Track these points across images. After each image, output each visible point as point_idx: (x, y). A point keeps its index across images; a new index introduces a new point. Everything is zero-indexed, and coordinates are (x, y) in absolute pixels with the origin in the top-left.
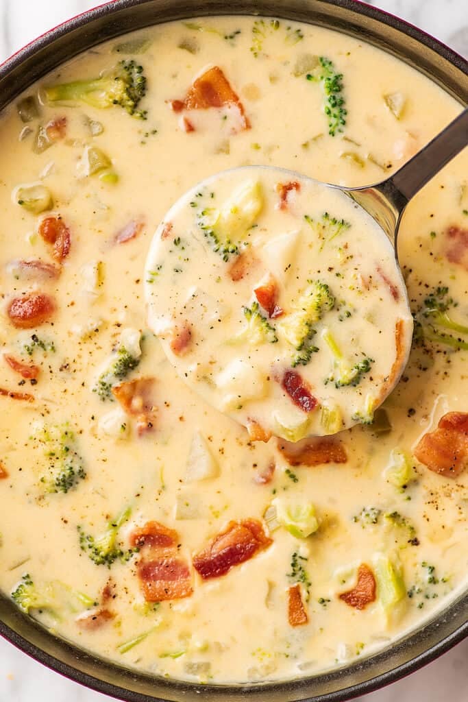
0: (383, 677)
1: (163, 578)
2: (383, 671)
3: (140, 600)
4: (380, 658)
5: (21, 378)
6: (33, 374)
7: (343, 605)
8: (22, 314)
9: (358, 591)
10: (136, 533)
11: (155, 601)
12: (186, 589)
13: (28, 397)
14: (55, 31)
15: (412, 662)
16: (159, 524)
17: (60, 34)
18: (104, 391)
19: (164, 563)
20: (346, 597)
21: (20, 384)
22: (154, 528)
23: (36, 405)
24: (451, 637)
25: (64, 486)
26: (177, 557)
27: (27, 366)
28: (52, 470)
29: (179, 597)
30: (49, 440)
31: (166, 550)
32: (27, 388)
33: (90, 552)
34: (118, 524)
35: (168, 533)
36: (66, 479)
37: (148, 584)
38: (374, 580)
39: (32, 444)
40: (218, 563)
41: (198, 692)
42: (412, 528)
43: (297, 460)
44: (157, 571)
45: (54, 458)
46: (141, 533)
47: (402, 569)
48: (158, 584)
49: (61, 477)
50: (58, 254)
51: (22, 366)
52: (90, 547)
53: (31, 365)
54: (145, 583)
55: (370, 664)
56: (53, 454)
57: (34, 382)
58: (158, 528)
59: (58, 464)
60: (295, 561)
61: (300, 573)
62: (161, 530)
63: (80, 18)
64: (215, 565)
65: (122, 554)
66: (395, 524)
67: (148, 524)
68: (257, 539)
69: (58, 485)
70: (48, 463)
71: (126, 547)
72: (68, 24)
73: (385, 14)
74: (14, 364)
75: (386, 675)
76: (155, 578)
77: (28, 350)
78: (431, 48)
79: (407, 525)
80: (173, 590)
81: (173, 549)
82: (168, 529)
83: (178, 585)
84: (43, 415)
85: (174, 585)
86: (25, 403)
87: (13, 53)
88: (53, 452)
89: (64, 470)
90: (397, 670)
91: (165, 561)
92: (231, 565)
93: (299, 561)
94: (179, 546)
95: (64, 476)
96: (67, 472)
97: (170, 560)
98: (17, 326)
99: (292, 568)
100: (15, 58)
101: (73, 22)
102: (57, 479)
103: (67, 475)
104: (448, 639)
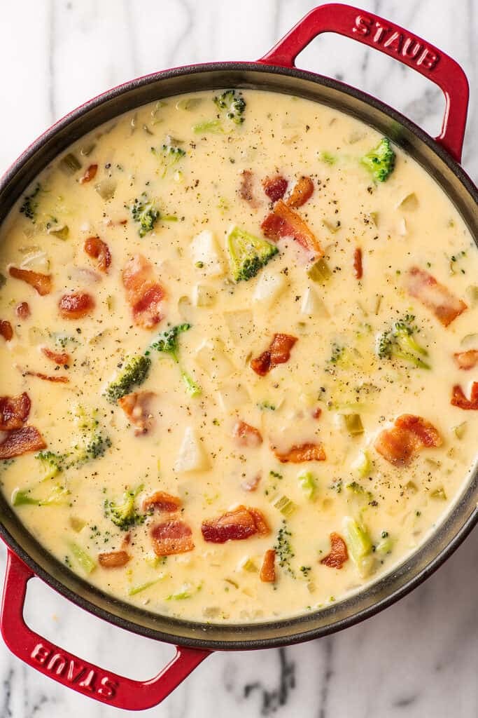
0: (352, 618)
1: (170, 536)
2: (352, 613)
3: (152, 555)
4: (349, 603)
5: (56, 365)
6: (64, 361)
7: (325, 568)
8: (69, 307)
9: (334, 555)
10: (147, 501)
11: (163, 555)
12: (189, 545)
13: (63, 380)
14: (91, 102)
15: (375, 606)
16: (165, 494)
17: (94, 106)
18: (111, 398)
19: (171, 525)
20: (327, 561)
21: (56, 369)
22: (162, 497)
23: (71, 386)
24: (406, 586)
25: (94, 452)
26: (181, 519)
27: (59, 355)
28: (84, 438)
29: (183, 551)
30: (83, 414)
31: (172, 514)
32: (62, 372)
33: (112, 516)
34: (134, 493)
35: (172, 500)
36: (96, 446)
37: (158, 541)
38: (344, 543)
39: (68, 417)
40: (220, 533)
41: (205, 630)
42: (369, 493)
43: (286, 458)
44: (165, 531)
45: (86, 429)
46: (150, 500)
47: (366, 527)
48: (166, 541)
49: (92, 445)
50: (102, 265)
51: (55, 355)
52: (112, 512)
53: (63, 353)
54: (155, 541)
55: (342, 607)
56: (86, 426)
57: (67, 367)
58: (164, 496)
59: (89, 434)
60: (281, 536)
61: (285, 546)
62: (166, 498)
63: (111, 93)
64: (217, 533)
65: (138, 517)
66: (355, 492)
67: (157, 493)
68: (256, 527)
69: (89, 451)
70: (81, 434)
71: (141, 512)
72: (101, 97)
73: (354, 89)
74: (49, 354)
75: (355, 616)
76: (164, 537)
77: (62, 343)
78: (391, 116)
79: (365, 491)
80: (179, 545)
81: (178, 513)
82: (172, 497)
83: (182, 543)
84: (78, 395)
85: (179, 542)
86: (62, 385)
87: (58, 120)
88: (86, 424)
89: (94, 439)
90: (363, 612)
91: (172, 523)
92: (230, 538)
93: (285, 536)
94: (183, 510)
95: (94, 443)
96: (97, 441)
97: (176, 522)
98: (65, 317)
99: (278, 542)
100: (59, 124)
101: (106, 95)
102: (89, 446)
103: (96, 443)
104: (404, 588)
